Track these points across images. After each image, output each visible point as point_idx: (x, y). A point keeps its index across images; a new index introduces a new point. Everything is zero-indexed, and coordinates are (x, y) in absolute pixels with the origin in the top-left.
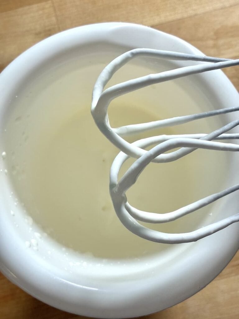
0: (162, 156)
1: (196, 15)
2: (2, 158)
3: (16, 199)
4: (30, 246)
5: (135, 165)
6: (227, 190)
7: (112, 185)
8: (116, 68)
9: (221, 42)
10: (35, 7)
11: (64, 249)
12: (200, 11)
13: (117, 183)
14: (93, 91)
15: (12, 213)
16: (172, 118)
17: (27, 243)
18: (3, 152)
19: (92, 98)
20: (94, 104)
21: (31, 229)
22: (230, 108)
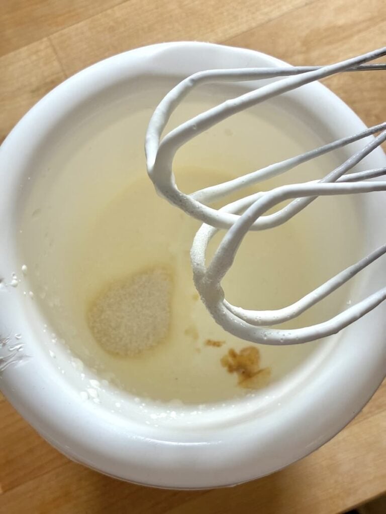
0: (262, 220)
1: (270, 20)
2: (22, 275)
3: (54, 335)
4: (89, 398)
5: (227, 236)
6: (367, 257)
7: (198, 277)
8: (172, 105)
9: (314, 54)
10: (24, 51)
11: (137, 399)
12: (275, 14)
13: (205, 272)
14: (145, 144)
15: (52, 354)
16: (268, 166)
17: (84, 395)
18: (22, 265)
19: (146, 155)
20: (151, 162)
21: (83, 375)
22: (350, 137)
